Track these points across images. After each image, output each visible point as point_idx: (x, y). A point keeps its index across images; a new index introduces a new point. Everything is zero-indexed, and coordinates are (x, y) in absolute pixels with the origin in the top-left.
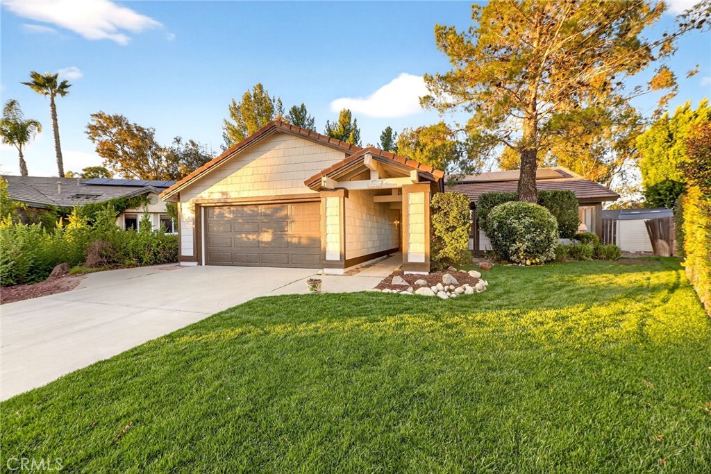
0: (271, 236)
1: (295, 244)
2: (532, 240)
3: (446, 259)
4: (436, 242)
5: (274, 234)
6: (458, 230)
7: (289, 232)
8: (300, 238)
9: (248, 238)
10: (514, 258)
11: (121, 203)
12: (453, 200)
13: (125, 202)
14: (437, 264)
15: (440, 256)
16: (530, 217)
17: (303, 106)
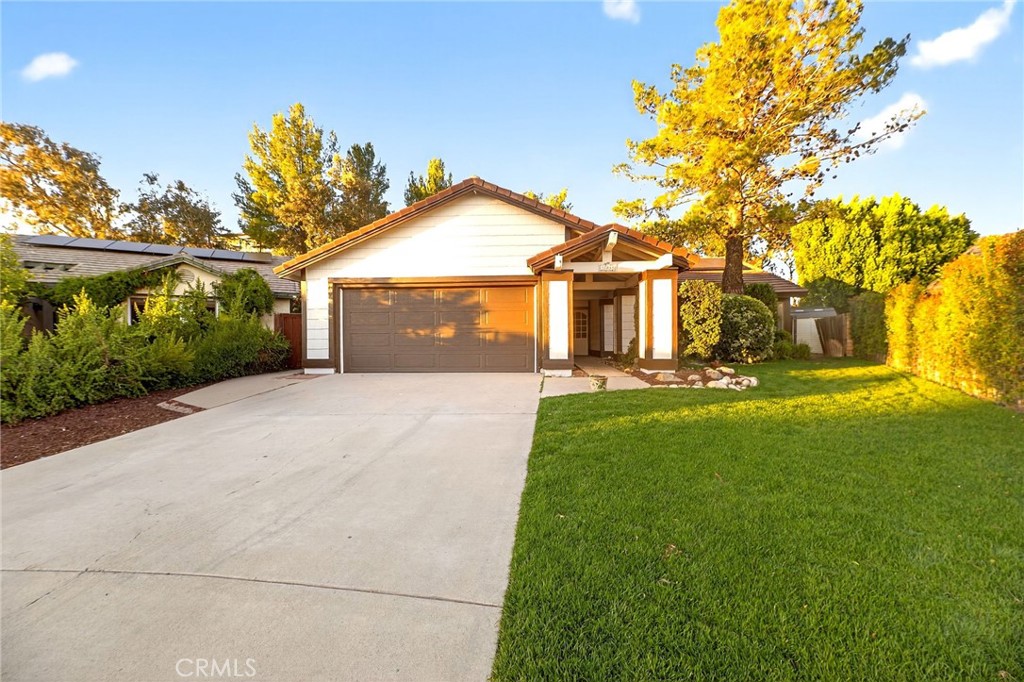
0: (453, 331)
1: (490, 341)
2: (756, 335)
3: (695, 356)
4: (682, 336)
5: (458, 328)
6: (708, 322)
7: (480, 326)
8: (497, 333)
9: (417, 334)
10: (735, 356)
11: (132, 280)
12: (704, 289)
13: (138, 278)
14: (683, 360)
15: (689, 350)
16: (752, 311)
17: (369, 145)
